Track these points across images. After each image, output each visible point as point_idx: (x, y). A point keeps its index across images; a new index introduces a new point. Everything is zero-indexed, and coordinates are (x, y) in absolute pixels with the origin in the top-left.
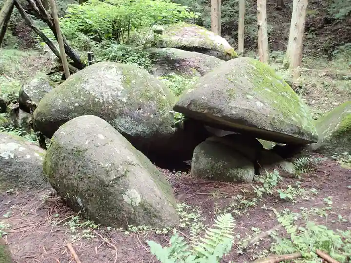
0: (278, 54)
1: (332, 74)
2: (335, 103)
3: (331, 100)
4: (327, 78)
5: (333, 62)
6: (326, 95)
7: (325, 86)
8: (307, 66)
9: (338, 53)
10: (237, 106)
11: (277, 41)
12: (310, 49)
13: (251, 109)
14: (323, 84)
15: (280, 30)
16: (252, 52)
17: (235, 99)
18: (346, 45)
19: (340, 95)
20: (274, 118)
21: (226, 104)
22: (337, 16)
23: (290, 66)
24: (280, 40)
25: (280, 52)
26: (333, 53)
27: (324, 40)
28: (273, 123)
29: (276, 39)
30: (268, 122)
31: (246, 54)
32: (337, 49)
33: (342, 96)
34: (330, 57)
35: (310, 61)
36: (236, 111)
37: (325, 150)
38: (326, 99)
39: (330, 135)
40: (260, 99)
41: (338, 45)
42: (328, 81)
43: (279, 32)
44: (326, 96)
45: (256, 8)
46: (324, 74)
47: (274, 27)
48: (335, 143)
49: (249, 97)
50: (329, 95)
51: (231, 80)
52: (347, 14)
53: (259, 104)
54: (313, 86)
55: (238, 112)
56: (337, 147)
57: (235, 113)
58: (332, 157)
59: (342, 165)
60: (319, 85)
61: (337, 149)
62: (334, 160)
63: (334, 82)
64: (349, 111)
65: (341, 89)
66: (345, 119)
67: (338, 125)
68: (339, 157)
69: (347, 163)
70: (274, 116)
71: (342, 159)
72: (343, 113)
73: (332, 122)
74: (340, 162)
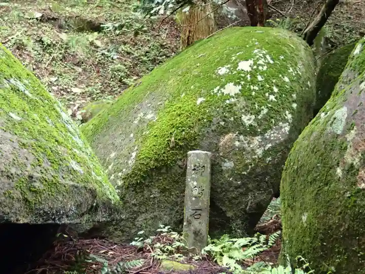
1: (55, 15)
2: (75, 90)
3: (63, 82)
4: (46, 27)
6: (51, 69)
7: (46, 48)
14: (41, 41)
19: (80, 70)
20: (31, 177)
28: (31, 198)
33: (84, 70)
37: (112, 227)
38: (53, 79)
39: (120, 183)
42: (49, 34)
44: (52, 73)
46: (38, 15)
48: (135, 205)
50: (57, 71)
54: (18, 48)
56: (138, 213)
58: (133, 243)
59: (164, 263)
60: (30, 44)
61: (140, 219)
62: (141, 250)
63: (64, 36)
64: (149, 116)
65: (81, 54)
66: (145, 138)
67: (134, 154)
68: (148, 241)
69: (171, 253)
70: (29, 168)
71: (158, 245)
72: (136, 122)
73: (115, 147)
74: (156, 253)
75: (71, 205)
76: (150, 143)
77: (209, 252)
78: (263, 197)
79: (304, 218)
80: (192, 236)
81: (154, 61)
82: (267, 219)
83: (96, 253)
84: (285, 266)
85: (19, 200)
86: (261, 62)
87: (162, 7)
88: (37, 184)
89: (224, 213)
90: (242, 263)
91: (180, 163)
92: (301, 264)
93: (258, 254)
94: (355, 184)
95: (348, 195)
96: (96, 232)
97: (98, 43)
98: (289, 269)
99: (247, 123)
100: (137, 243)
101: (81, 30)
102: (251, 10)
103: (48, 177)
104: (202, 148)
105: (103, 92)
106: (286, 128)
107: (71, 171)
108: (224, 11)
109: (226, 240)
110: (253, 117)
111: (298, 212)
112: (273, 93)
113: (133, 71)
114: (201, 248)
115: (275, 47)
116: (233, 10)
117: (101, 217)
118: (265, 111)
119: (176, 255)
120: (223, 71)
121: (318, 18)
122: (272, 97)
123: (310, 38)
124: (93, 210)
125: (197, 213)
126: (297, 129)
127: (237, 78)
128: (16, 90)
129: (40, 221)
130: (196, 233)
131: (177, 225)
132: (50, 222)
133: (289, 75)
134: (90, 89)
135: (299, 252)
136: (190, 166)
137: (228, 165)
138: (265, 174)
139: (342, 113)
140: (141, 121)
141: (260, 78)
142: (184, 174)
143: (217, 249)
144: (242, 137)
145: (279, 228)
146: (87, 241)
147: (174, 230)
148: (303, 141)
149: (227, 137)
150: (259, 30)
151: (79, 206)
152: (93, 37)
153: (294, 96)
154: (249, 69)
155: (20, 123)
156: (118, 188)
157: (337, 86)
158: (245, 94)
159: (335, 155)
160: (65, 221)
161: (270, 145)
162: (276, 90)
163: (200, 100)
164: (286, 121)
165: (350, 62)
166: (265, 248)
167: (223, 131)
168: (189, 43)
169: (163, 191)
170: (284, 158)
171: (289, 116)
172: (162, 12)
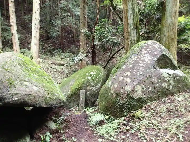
0: (25, 51)
1: (55, 62)
2: (58, 77)
4: (53, 65)
5: (53, 57)
6: (53, 73)
7: (52, 69)
8: (42, 58)
9: (55, 53)
10: (18, 92)
11: (24, 44)
12: (42, 50)
13: (30, 93)
15: (25, 38)
16: (8, 48)
17: (14, 87)
18: (58, 49)
19: (59, 73)
20: (47, 97)
21: (7, 92)
22: (53, 35)
23: (34, 58)
24: (25, 43)
25: (26, 50)
26: (53, 52)
27: (48, 46)
28: (46, 101)
29: (23, 42)
30: (44, 101)
31: (4, 49)
32: (55, 51)
34: (52, 55)
35: (43, 56)
36: (17, 98)
37: (65, 106)
38: (54, 75)
40: (35, 84)
41: (55, 49)
42: (53, 66)
43: (25, 39)
44: (54, 74)
45: (10, 23)
46: (51, 62)
47: (21, 36)
48: (69, 101)
49: (26, 83)
51: (8, 70)
52: (57, 35)
53: (35, 88)
54: (47, 69)
55: (19, 98)
57: (17, 99)
58: (69, 109)
59: (75, 113)
60: (49, 68)
61: (71, 104)
62: (71, 110)
63: (56, 67)
64: (73, 83)
65: (60, 70)
66: (72, 87)
67: (69, 91)
68: (72, 108)
69: (77, 111)
70: (46, 95)
71: (74, 109)
72: (70, 84)
73: (66, 89)
74: (74, 111)
75: (55, 103)
76: (73, 88)
77: (84, 111)
78: (95, 99)
79: (103, 104)
80: (81, 107)
81: (74, 72)
82: (96, 103)
83: (61, 111)
84: (100, 113)
85: (44, 102)
86: (95, 72)
87: (76, 61)
88: (48, 99)
89: (88, 102)
90: (91, 113)
91: (79, 93)
92: (102, 113)
93: (94, 111)
94: (112, 97)
95: (111, 99)
96: (61, 107)
97: (63, 68)
98: (100, 114)
99: (92, 84)
100: (70, 109)
101: (60, 65)
102: (93, 62)
103: (50, 97)
104: (83, 89)
105: (64, 78)
106: (100, 85)
107: (56, 95)
108: (88, 62)
109: (88, 108)
110: (93, 83)
111: (102, 102)
112: (97, 78)
113: (70, 74)
114: (83, 110)
115: (97, 70)
116: (90, 62)
117: (62, 104)
118: (96, 82)
119: (78, 111)
120: (87, 74)
121: (106, 64)
122: (97, 79)
123: (104, 68)
124: (60, 103)
125: (82, 103)
126: (102, 86)
127: (90, 75)
128: (45, 79)
129: (48, 106)
130: (82, 107)
131: (78, 105)
132: (51, 106)
133: (100, 75)
134: (61, 77)
135: (102, 110)
136: (81, 93)
137: (88, 93)
138: (96, 94)
139: (110, 83)
140: (71, 84)
141: (95, 75)
142: (80, 95)
143: (86, 110)
144: (91, 87)
145: (98, 105)
146: (60, 109)
147: (77, 106)
148: (103, 88)
149: (88, 87)
150: (94, 66)
151: (57, 103)
152: (62, 67)
153: (101, 79)
154: (93, 74)
155: (45, 86)
156: (66, 98)
157: (109, 77)
158: (92, 79)
159: (109, 91)
160: (54, 106)
161: (97, 89)
162: (98, 78)
163: (83, 80)
164: (100, 84)
165: (112, 73)
166: (95, 110)
167: (87, 86)
168: (81, 68)
169: (75, 98)
170: (99, 91)
171: (100, 83)
172: (76, 62)
